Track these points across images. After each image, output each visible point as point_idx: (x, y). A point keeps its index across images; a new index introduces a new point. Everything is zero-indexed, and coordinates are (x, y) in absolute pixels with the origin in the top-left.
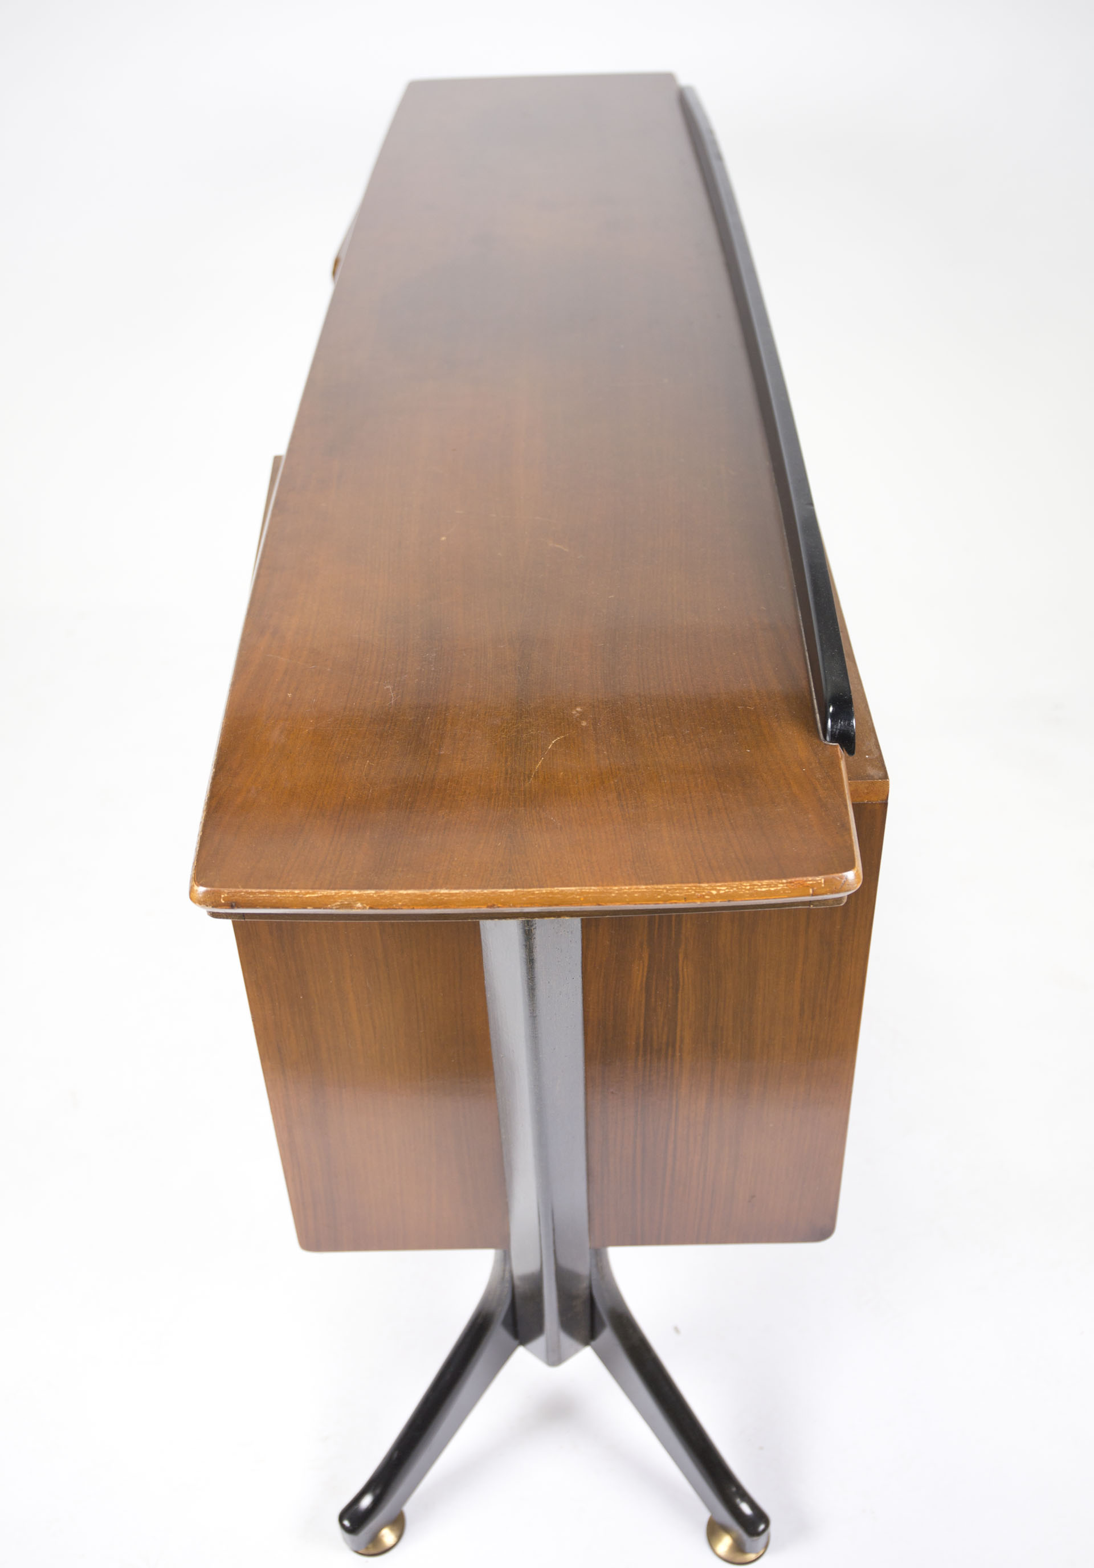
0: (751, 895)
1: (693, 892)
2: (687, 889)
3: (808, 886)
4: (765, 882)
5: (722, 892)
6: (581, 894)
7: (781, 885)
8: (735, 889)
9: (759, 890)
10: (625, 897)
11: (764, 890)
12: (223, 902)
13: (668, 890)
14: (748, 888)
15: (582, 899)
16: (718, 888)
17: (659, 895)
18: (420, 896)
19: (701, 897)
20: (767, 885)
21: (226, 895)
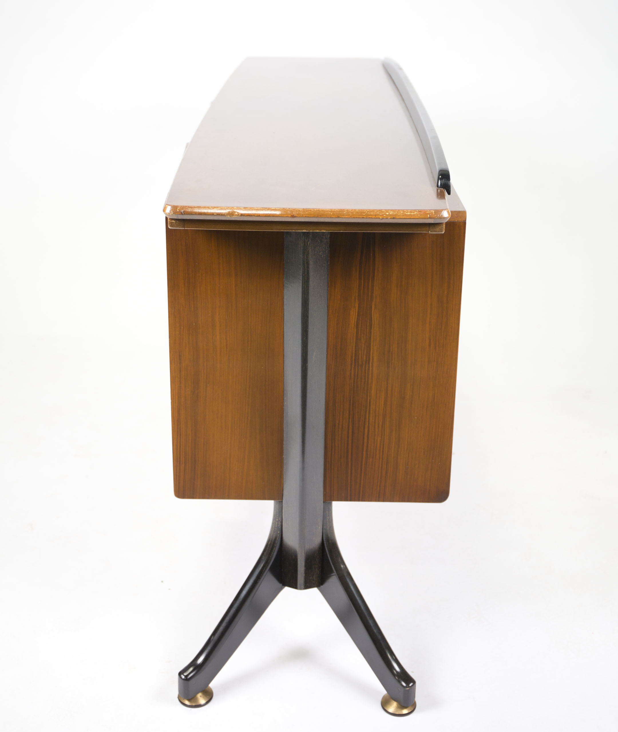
0: (403, 216)
1: (379, 213)
2: (376, 212)
3: (427, 214)
5: (391, 214)
6: (331, 211)
7: (416, 212)
8: (396, 213)
9: (407, 214)
10: (350, 214)
11: (408, 214)
12: (178, 211)
13: (368, 211)
14: (402, 212)
15: (332, 214)
16: (389, 212)
17: (364, 213)
19: (382, 215)
20: (410, 212)
21: (180, 208)
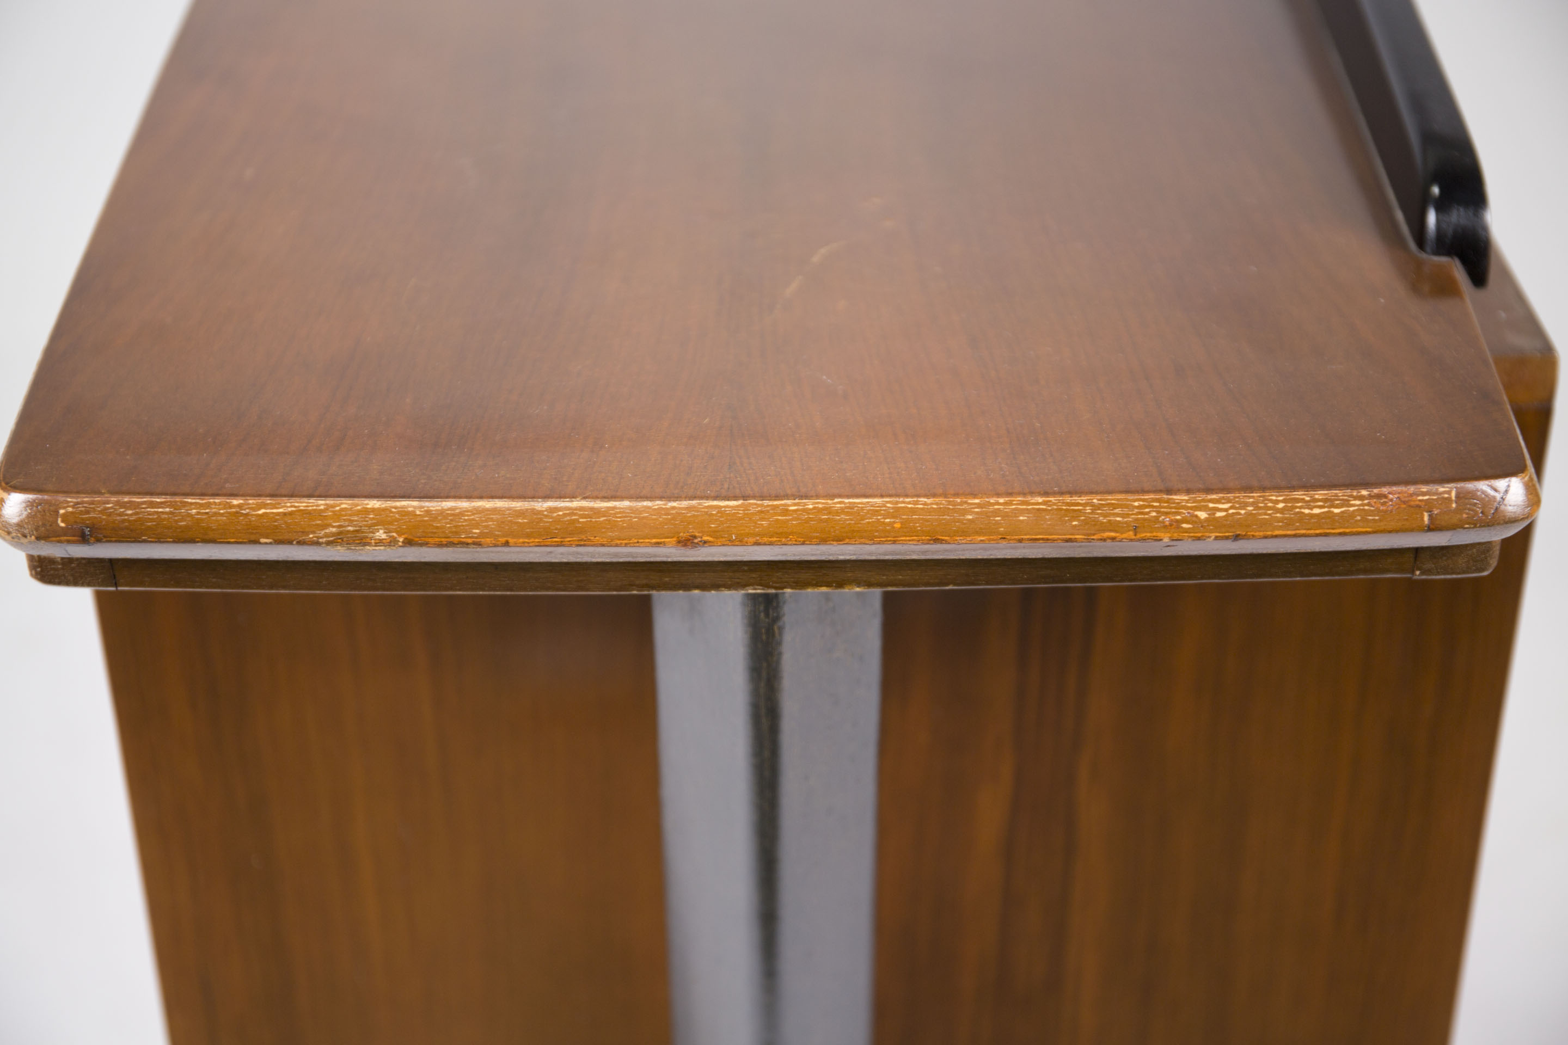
0: (1288, 523)
1: (1154, 514)
2: (1139, 507)
3: (1418, 506)
4: (1320, 494)
5: (1219, 514)
6: (896, 513)
7: (1358, 502)
8: (1250, 508)
9: (1307, 511)
10: (997, 523)
11: (1317, 511)
12: (63, 525)
13: (1095, 508)
14: (1281, 505)
15: (897, 526)
16: (1211, 505)
17: (1074, 518)
18: (521, 513)
19: (1171, 525)
20: (1325, 500)
21: (70, 509)
